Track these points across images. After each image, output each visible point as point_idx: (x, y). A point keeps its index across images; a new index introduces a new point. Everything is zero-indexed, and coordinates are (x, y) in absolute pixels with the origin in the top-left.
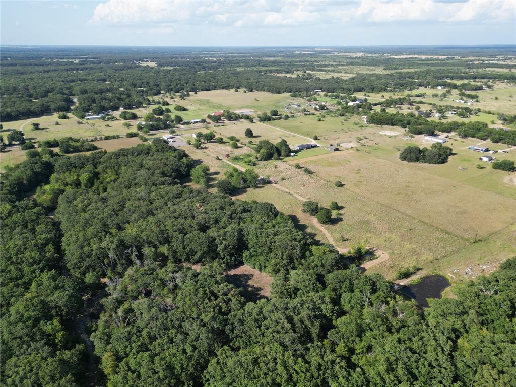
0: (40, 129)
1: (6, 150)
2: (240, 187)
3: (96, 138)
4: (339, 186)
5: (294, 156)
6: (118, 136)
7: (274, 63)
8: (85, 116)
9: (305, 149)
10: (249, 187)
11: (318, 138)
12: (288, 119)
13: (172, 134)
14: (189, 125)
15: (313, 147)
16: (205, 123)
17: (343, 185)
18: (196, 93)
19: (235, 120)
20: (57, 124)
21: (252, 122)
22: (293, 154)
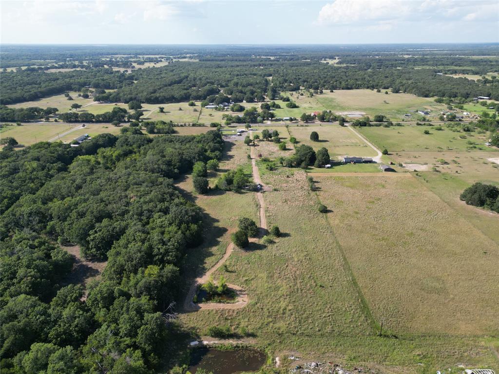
0: (164, 112)
1: (120, 125)
2: (222, 188)
3: (185, 125)
4: (321, 212)
5: (328, 168)
6: (203, 124)
7: (475, 63)
8: (208, 105)
9: (352, 163)
10: (230, 190)
11: (389, 153)
12: (388, 127)
13: (248, 128)
14: (277, 122)
15: (366, 162)
16: (293, 122)
17: (330, 211)
18: (332, 92)
19: (328, 122)
20: (180, 109)
21: (343, 125)
22: (329, 165)
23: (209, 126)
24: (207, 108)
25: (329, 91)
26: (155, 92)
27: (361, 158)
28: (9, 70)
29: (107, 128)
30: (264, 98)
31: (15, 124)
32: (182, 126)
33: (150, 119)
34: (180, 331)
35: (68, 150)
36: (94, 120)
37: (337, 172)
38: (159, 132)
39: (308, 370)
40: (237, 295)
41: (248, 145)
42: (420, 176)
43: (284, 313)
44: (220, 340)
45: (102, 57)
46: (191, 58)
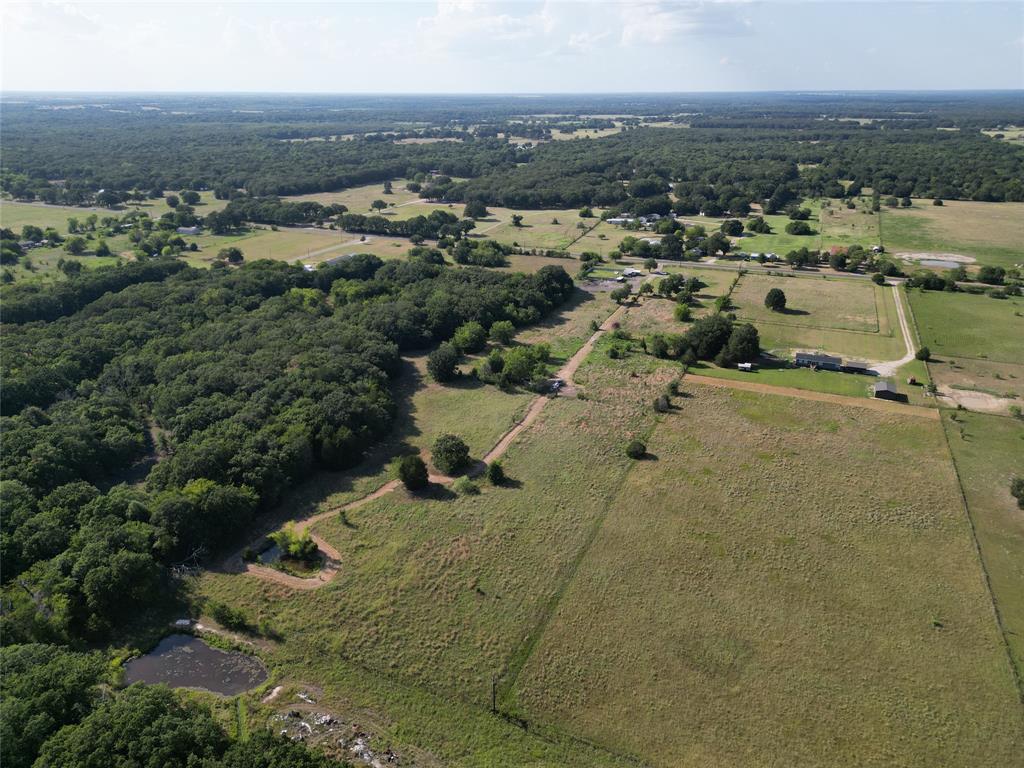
0: (518, 226)
1: (423, 243)
2: (481, 378)
6: (570, 254)
8: (616, 216)
9: (812, 368)
11: (931, 357)
12: (1002, 298)
13: (650, 269)
14: (731, 262)
15: (849, 370)
16: (768, 264)
17: (654, 458)
18: (940, 204)
19: (852, 271)
20: (555, 222)
21: (880, 281)
22: (748, 365)
23: (579, 258)
24: (611, 222)
25: (932, 201)
26: (533, 186)
27: (840, 360)
28: (345, 138)
29: (399, 246)
30: (749, 210)
31: (269, 227)
32: (527, 254)
33: (485, 236)
34: (182, 595)
35: (290, 277)
36: (388, 231)
37: (757, 381)
38: (474, 263)
39: (307, 725)
40: (323, 567)
41: (619, 303)
42: (961, 421)
43: (365, 619)
44: (222, 629)
45: (513, 119)
46: (678, 121)
